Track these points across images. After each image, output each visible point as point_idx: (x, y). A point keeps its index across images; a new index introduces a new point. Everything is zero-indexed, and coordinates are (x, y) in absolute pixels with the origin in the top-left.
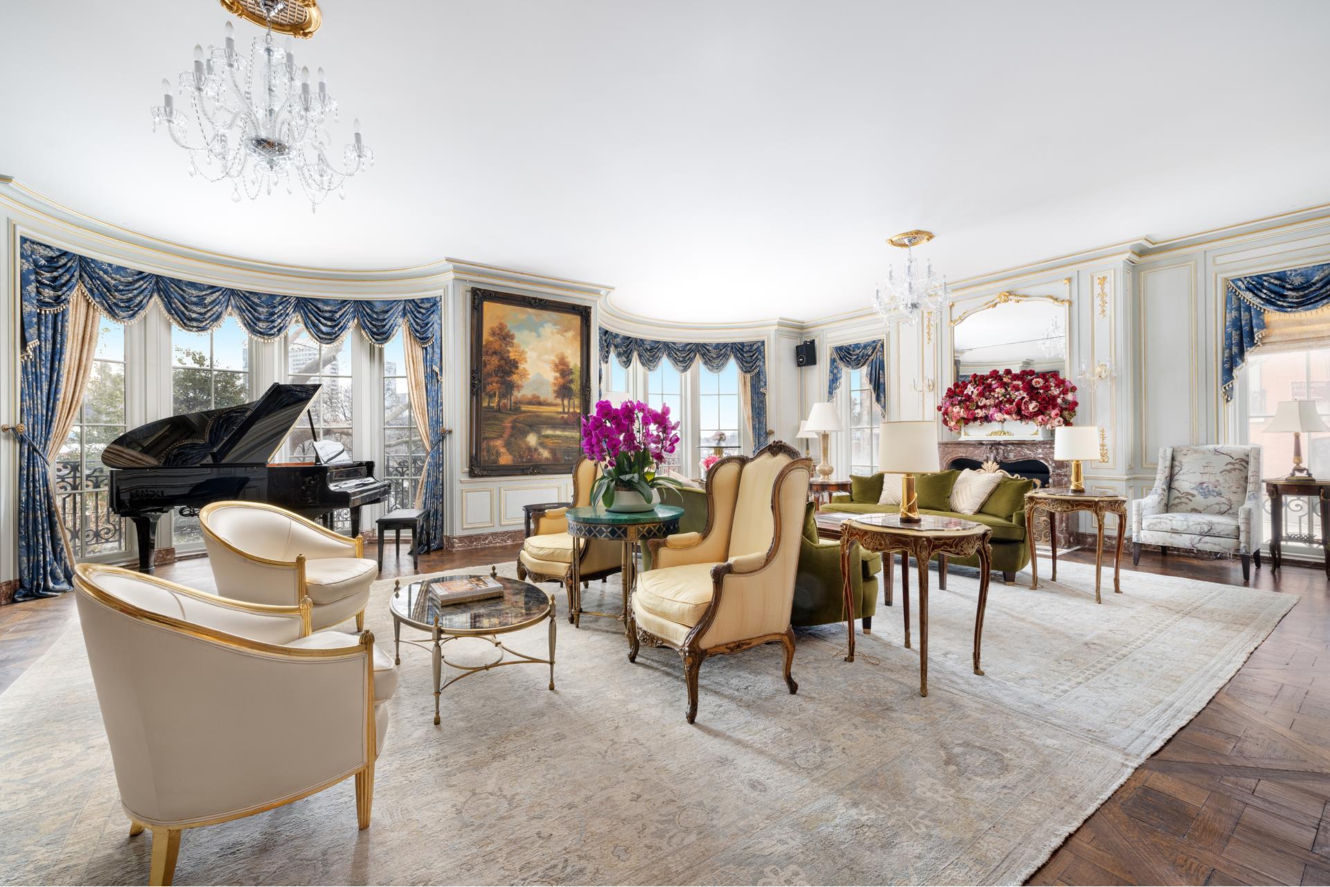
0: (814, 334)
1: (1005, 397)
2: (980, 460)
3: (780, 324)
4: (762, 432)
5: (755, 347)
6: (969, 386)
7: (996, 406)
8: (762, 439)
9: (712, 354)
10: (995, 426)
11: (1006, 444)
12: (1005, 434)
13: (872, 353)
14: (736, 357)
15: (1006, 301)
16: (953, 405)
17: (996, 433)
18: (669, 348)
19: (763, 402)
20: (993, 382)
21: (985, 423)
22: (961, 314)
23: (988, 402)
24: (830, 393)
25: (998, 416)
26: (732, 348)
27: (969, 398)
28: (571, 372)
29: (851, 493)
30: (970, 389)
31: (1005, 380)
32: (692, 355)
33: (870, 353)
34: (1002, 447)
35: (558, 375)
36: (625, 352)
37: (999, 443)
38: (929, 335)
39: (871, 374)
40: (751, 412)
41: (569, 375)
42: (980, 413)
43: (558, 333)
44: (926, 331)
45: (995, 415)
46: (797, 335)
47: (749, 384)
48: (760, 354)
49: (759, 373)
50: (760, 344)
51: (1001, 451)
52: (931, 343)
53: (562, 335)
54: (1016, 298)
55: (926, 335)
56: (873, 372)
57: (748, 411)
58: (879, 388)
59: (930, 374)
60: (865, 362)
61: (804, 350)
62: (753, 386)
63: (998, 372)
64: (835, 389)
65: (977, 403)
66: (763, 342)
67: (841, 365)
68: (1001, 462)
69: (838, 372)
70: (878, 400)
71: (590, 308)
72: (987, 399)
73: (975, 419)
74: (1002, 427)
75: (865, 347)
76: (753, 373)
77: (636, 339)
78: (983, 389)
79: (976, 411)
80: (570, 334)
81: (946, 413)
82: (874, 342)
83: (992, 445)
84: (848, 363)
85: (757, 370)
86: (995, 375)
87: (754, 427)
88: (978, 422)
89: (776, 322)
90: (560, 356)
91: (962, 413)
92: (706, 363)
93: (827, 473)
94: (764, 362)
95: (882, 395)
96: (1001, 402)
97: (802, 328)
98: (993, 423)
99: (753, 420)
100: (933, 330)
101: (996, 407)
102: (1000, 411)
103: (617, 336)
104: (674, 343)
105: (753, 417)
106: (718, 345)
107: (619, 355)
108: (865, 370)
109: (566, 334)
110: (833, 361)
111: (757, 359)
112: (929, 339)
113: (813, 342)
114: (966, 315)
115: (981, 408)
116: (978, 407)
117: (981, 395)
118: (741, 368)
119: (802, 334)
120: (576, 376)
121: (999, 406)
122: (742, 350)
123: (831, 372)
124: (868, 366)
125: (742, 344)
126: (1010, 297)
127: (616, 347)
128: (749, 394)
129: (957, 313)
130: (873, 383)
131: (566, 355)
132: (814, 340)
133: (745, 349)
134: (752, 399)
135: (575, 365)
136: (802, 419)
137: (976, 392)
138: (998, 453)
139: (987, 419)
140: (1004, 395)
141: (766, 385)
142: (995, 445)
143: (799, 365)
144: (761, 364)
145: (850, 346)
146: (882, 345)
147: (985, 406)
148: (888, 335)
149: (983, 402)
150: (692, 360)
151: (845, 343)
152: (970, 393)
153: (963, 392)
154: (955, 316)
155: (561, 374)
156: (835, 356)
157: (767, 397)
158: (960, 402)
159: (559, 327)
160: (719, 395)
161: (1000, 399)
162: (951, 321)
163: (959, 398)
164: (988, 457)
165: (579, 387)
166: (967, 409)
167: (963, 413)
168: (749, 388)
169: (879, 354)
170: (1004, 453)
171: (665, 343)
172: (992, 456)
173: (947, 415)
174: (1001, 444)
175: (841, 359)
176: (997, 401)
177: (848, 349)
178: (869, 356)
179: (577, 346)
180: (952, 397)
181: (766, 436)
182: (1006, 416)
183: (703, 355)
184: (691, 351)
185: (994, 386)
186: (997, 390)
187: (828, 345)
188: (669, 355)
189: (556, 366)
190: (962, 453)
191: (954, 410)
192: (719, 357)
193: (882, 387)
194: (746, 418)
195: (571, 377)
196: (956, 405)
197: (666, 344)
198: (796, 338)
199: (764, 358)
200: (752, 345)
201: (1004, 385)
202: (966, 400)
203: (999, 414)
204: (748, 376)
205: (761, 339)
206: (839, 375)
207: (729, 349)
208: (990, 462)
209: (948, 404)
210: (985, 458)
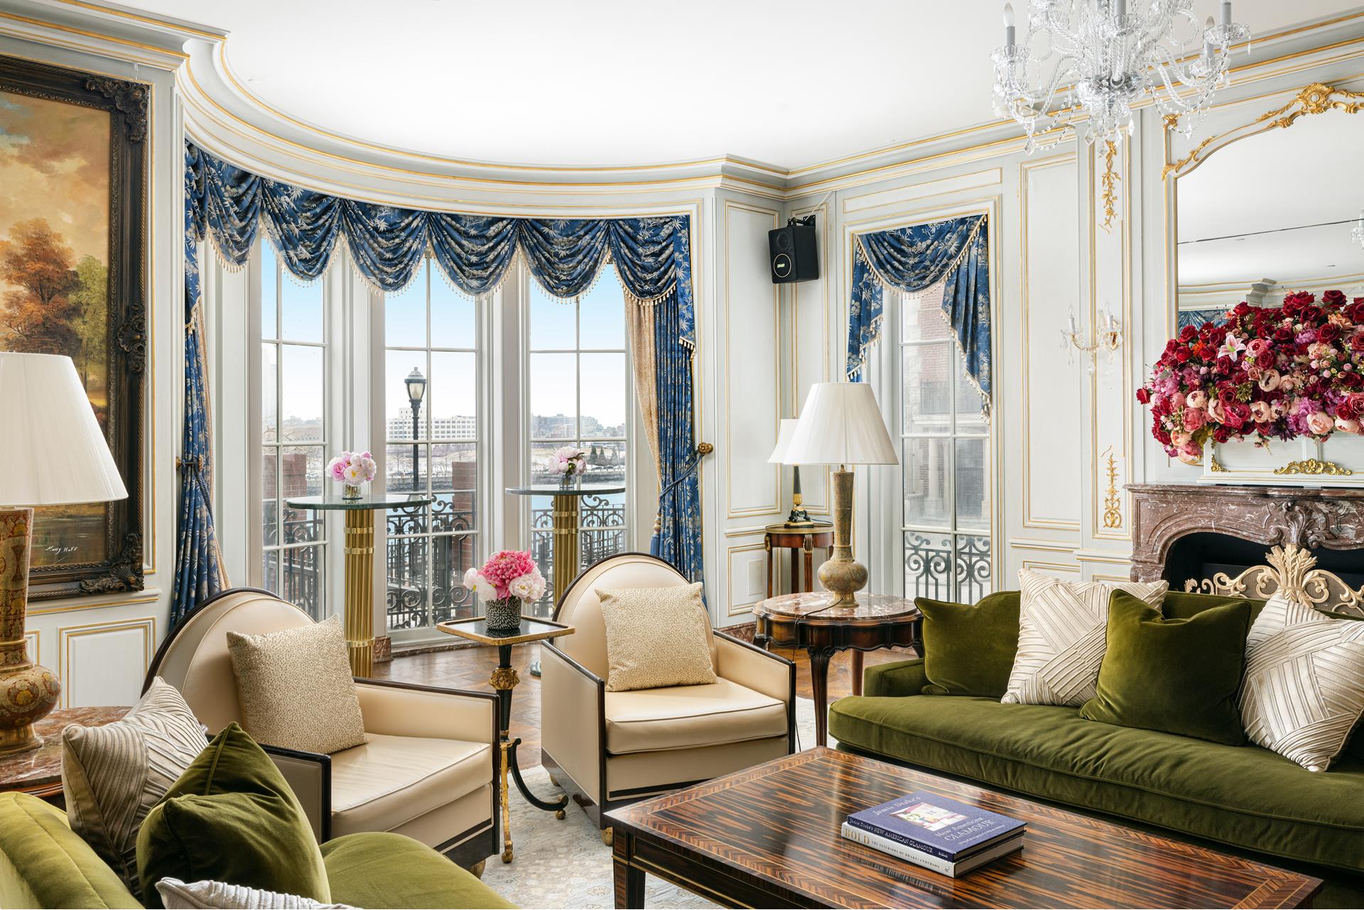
0: (816, 202)
1: (1340, 370)
2: (1261, 540)
3: (728, 174)
4: (681, 450)
5: (665, 232)
6: (1230, 336)
7: (1309, 393)
8: (682, 466)
9: (557, 248)
10: (1303, 448)
11: (1336, 496)
12: (1327, 469)
13: (959, 249)
14: (618, 258)
15: (1321, 109)
16: (1182, 387)
17: (1302, 467)
18: (442, 228)
19: (686, 371)
20: (1299, 327)
21: (1276, 440)
22: (1197, 145)
23: (1286, 382)
24: (854, 350)
25: (1315, 421)
26: (608, 233)
27: (1231, 368)
28: (73, 282)
29: (921, 652)
30: (1233, 345)
31: (1334, 320)
32: (504, 247)
33: (952, 250)
34: (1322, 506)
35: (22, 290)
36: (306, 235)
37: (1315, 496)
38: (1109, 201)
39: (955, 304)
40: (654, 396)
41: (65, 290)
42: (1265, 412)
43: (22, 159)
44: (1101, 190)
45: (1310, 418)
46: (775, 206)
47: (649, 326)
48: (678, 248)
49: (674, 297)
50: (677, 224)
51: (1320, 519)
52: (1116, 222)
53: (43, 169)
54: (1350, 100)
55: (1100, 202)
56: (961, 297)
57: (649, 395)
58: (974, 339)
59: (1111, 302)
60: (941, 272)
61: (790, 241)
62: (659, 330)
63: (1311, 298)
64: (866, 339)
65: (1256, 386)
66: (687, 218)
67: (881, 280)
68: (1320, 545)
69: (873, 297)
70: (973, 369)
71: (144, 89)
72: (1282, 373)
73: (1246, 428)
74: (1321, 451)
75: (942, 231)
76: (661, 298)
77: (344, 203)
78: (1271, 347)
79: (1254, 408)
80: (71, 165)
81: (1164, 408)
82: (963, 221)
83: (1295, 501)
84: (898, 276)
85: (668, 292)
86: (1300, 305)
87: (662, 436)
88: (1253, 437)
89: (718, 165)
90: (31, 232)
91: (1211, 412)
92: (539, 271)
93: (848, 585)
94: (689, 269)
95: (982, 357)
96: (1326, 383)
97: (785, 186)
98: (1302, 440)
99: (660, 417)
100: (1119, 188)
101: (1310, 397)
102: (1324, 407)
103: (280, 189)
104: (455, 217)
105: (659, 409)
106: (573, 224)
107: (287, 242)
108: (939, 291)
109: (55, 164)
110: (860, 270)
111: (671, 261)
112: (1110, 212)
113: (810, 222)
114: (1209, 148)
115: (1268, 398)
116: (1258, 395)
117: (1266, 360)
118: (629, 283)
119: (784, 202)
120: (95, 294)
121: (1320, 394)
122: (635, 240)
123: (856, 297)
124: (949, 283)
125: (634, 223)
126: (1335, 97)
127: (278, 218)
128: (649, 350)
129: (1186, 140)
130: (960, 325)
131: (55, 229)
132: (813, 218)
133: (644, 235)
134: (658, 365)
135: (90, 261)
136: (784, 415)
137: (1251, 353)
138: (1311, 524)
139: (1283, 428)
140: (1337, 364)
141: (692, 328)
142: (1303, 500)
143: (776, 280)
144: (680, 274)
145: (903, 231)
146: (984, 230)
147: (1278, 394)
148: (999, 203)
149: (1277, 381)
150: (502, 261)
151: (890, 225)
152: (1234, 357)
153: (1213, 353)
154: (1181, 152)
155: (32, 287)
156: (867, 257)
157: (695, 359)
158: (1205, 383)
159: (25, 141)
160: (578, 352)
161: (1326, 374)
162: (1170, 164)
163: (1203, 370)
164: (1281, 532)
165: (103, 330)
166: (1228, 398)
167: (1214, 411)
168: (649, 336)
169: (974, 251)
170: (1327, 523)
171: (430, 214)
172: (1294, 532)
173: (1168, 413)
174: (1319, 499)
175: (880, 264)
176: (1313, 379)
177: (898, 239)
178: (951, 257)
179: (97, 199)
180: (1182, 368)
181: (693, 459)
182: (1339, 422)
183: (533, 250)
184: (501, 237)
185: (1302, 338)
186: (1312, 349)
187: (849, 230)
188: (441, 250)
189: (16, 261)
190: (1202, 520)
191: (1190, 402)
192: (573, 255)
193: (982, 337)
194: (642, 411)
195: (72, 298)
196: (1193, 388)
197: (433, 219)
198: (767, 212)
199: (688, 258)
200: (658, 225)
201: (1333, 336)
202: (1222, 377)
203: (1321, 417)
204: (649, 304)
205: (680, 210)
206: (874, 306)
207: (600, 235)
208: (1290, 549)
209: (1170, 384)
210: (1273, 534)
